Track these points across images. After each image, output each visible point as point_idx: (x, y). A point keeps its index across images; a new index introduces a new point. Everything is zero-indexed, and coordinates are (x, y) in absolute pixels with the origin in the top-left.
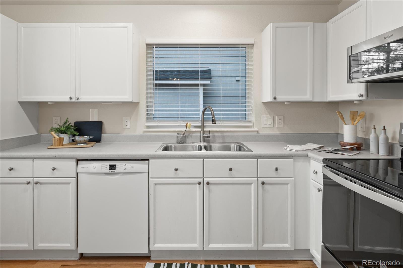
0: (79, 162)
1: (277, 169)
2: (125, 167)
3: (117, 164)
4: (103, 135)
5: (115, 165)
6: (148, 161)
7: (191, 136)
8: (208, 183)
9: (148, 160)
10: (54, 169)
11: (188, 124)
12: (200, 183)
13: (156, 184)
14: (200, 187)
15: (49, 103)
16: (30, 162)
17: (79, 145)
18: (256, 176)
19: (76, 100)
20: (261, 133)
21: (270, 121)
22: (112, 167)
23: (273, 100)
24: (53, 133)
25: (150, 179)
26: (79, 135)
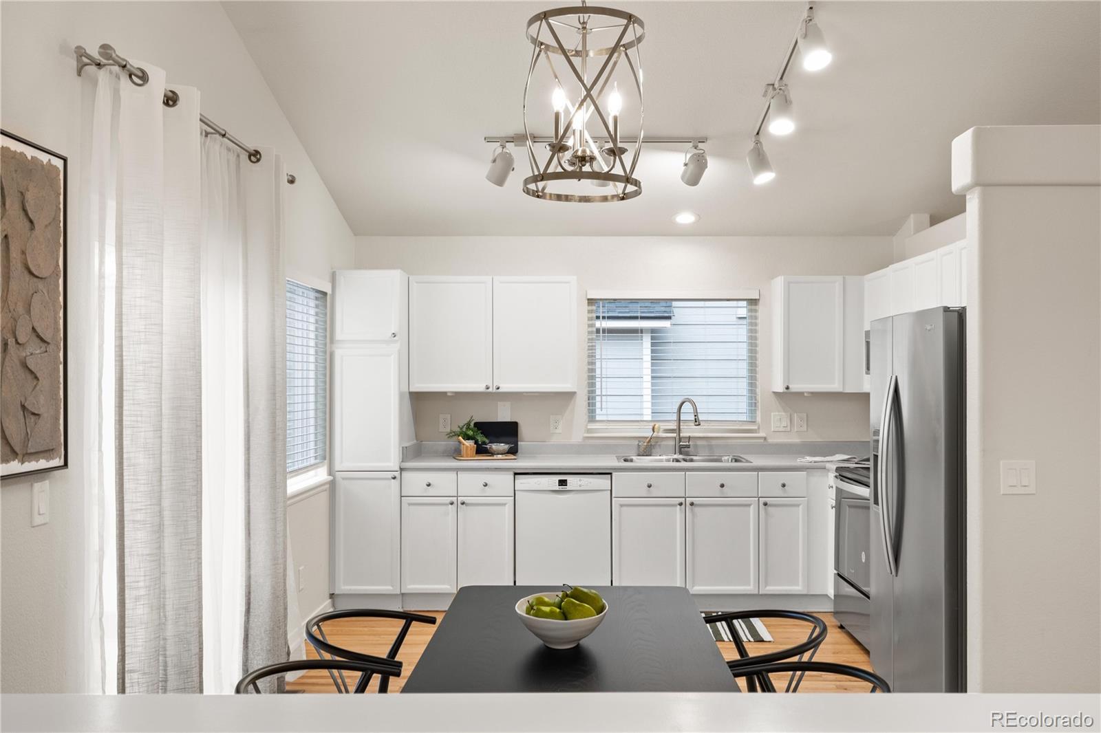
0: (516, 476)
1: (784, 485)
2: (579, 483)
3: (569, 478)
4: (519, 443)
5: (566, 480)
6: (609, 476)
7: (660, 445)
8: (692, 504)
9: (611, 474)
10: (486, 485)
11: (656, 426)
12: (681, 504)
13: (622, 506)
14: (680, 510)
15: (449, 394)
16: (452, 475)
17: (495, 457)
18: (756, 496)
19: (495, 390)
20: (770, 441)
21: (785, 422)
22: (563, 483)
23: (786, 390)
24: (460, 438)
25: (613, 499)
26: (490, 443)
